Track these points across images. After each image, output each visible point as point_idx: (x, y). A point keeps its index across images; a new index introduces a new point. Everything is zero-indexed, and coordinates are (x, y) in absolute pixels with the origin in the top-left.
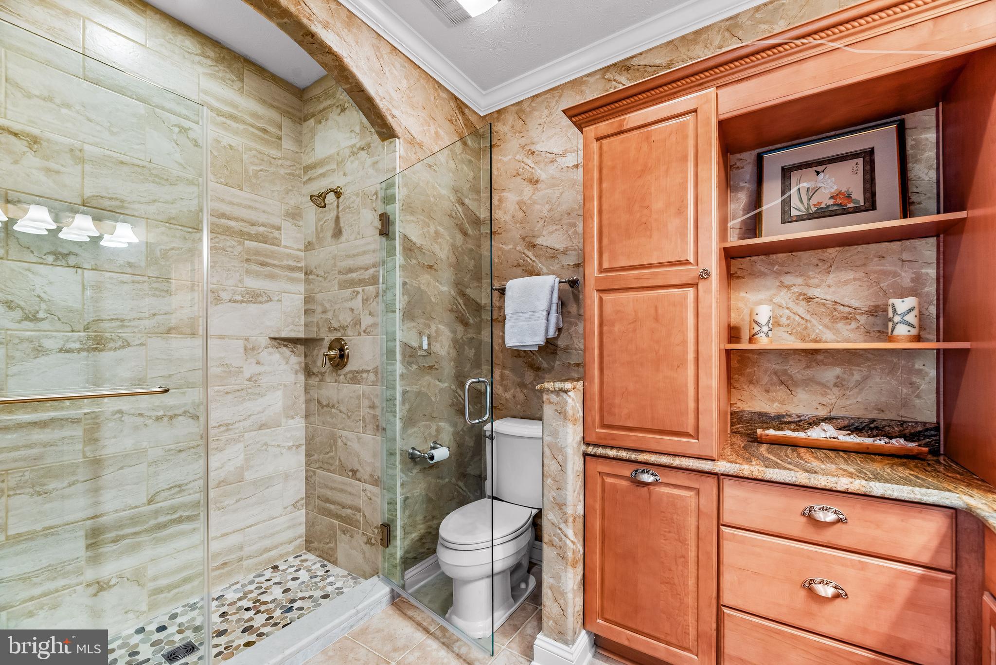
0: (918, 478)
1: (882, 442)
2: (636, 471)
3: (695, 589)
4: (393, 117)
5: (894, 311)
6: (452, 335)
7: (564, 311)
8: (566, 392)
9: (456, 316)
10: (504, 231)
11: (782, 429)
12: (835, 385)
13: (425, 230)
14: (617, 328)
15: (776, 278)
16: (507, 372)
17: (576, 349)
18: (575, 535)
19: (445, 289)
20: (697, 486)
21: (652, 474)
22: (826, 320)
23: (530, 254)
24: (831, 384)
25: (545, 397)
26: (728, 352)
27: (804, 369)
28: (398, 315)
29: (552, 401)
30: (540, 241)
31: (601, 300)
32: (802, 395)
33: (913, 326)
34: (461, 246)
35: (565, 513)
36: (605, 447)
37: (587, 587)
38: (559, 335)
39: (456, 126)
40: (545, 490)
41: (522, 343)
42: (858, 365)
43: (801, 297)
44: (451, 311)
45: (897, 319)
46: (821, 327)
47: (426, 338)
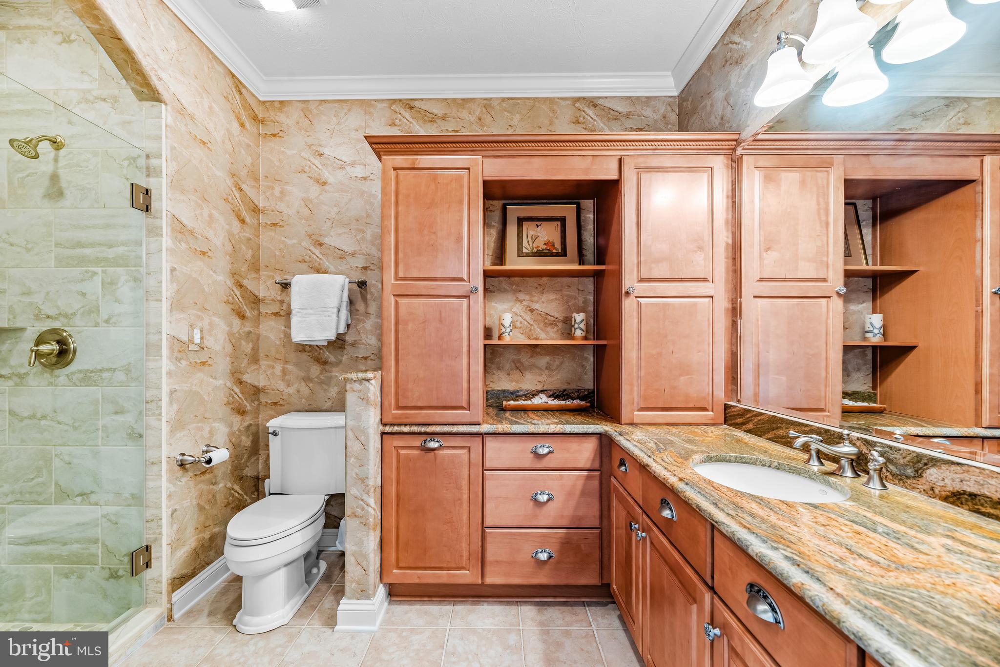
0: (585, 420)
1: (570, 403)
2: (425, 440)
3: (467, 522)
4: (160, 79)
5: (575, 321)
6: (228, 329)
7: (352, 309)
8: (368, 380)
9: (232, 308)
10: (287, 224)
11: (517, 400)
12: (546, 368)
13: (197, 213)
14: (410, 326)
15: (514, 294)
16: (290, 367)
17: (363, 344)
18: (376, 503)
19: (220, 278)
20: (469, 445)
21: (438, 442)
22: (542, 325)
23: (317, 252)
24: (544, 368)
25: (348, 386)
26: (485, 345)
27: (530, 358)
28: (165, 305)
29: (355, 389)
30: (327, 240)
31: (397, 303)
32: (529, 376)
33: (583, 330)
34: (238, 234)
35: (367, 486)
36: (399, 425)
37: (384, 547)
38: (348, 331)
39: (232, 104)
40: (348, 469)
41: (311, 338)
42: (558, 355)
43: (528, 309)
44: (227, 302)
45: (576, 326)
46: (539, 330)
47: (199, 331)
